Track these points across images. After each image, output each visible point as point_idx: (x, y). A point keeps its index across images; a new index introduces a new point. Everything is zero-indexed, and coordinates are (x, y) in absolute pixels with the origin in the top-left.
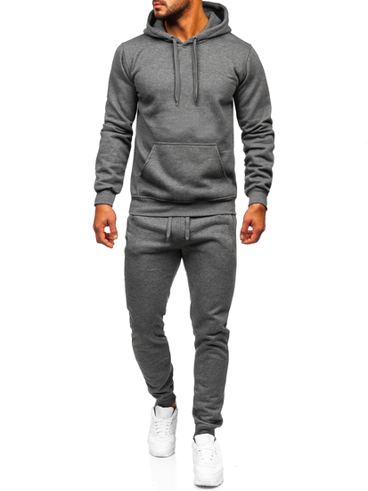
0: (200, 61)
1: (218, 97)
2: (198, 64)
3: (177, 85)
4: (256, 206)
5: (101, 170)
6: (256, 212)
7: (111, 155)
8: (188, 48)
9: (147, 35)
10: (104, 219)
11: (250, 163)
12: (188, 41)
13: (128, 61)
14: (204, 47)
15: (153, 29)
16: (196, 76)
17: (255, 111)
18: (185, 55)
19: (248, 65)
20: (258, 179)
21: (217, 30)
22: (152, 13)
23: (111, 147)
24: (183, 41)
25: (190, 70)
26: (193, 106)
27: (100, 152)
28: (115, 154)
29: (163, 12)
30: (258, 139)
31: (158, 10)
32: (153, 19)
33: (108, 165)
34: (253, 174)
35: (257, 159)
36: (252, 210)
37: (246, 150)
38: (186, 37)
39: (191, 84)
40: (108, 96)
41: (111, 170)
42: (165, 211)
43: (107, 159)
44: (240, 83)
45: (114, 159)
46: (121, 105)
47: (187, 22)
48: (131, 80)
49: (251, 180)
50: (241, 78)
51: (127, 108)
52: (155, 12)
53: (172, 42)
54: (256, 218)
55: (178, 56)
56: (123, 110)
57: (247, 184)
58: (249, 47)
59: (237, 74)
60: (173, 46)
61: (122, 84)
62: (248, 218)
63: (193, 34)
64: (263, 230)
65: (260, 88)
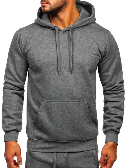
0: (74, 43)
1: (87, 68)
2: (72, 45)
3: (58, 60)
4: (110, 144)
5: (6, 117)
6: (110, 148)
7: (13, 106)
8: (66, 34)
9: (37, 24)
10: (13, 152)
11: (107, 111)
12: (66, 29)
13: (23, 42)
14: (77, 33)
15: (41, 20)
16: (71, 53)
17: (113, 76)
18: (64, 38)
19: (108, 45)
20: (112, 124)
21: (86, 21)
22: (40, 9)
23: (12, 100)
24: (62, 28)
25: (67, 49)
26: (70, 74)
27: (4, 103)
28: (15, 105)
29: (47, 8)
30: (114, 95)
31: (44, 7)
32: (41, 13)
33: (11, 113)
34: (109, 120)
35: (112, 109)
36: (108, 147)
37: (106, 102)
38: (64, 26)
39: (68, 59)
40: (7, 64)
41: (13, 117)
42: (52, 148)
43: (10, 108)
44: (102, 57)
45: (14, 108)
46: (17, 72)
47: (64, 15)
48: (25, 56)
49: (107, 124)
50: (103, 54)
51: (21, 74)
52: (42, 8)
53: (54, 29)
54: (110, 153)
55: (59, 40)
56: (18, 75)
57: (105, 126)
58: (107, 32)
59: (100, 52)
60: (55, 33)
61: (18, 58)
62: (105, 152)
63: (69, 24)
64: (115, 160)
65: (116, 60)
